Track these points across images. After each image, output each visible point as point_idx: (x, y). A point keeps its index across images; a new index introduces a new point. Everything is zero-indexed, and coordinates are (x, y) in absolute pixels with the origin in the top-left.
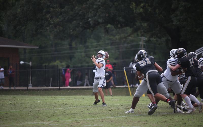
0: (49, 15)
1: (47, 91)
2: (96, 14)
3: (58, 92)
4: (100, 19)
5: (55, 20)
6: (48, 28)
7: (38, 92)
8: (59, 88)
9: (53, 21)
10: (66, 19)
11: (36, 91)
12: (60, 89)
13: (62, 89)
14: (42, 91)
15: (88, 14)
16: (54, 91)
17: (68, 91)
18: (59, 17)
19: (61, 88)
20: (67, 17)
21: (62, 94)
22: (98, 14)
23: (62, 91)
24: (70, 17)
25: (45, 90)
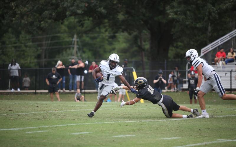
0: (15, 3)
1: (20, 95)
2: (73, 4)
3: (34, 96)
4: (79, 10)
5: (22, 10)
6: (14, 19)
7: (8, 96)
8: (34, 91)
9: (20, 11)
10: (35, 8)
11: (5, 94)
12: (36, 93)
13: (39, 93)
14: (13, 95)
15: (62, 3)
16: (29, 95)
17: (47, 96)
18: (27, 6)
19: (37, 91)
20: (37, 6)
21: (39, 99)
22: (76, 4)
23: (39, 95)
24: (40, 6)
25: (17, 94)
